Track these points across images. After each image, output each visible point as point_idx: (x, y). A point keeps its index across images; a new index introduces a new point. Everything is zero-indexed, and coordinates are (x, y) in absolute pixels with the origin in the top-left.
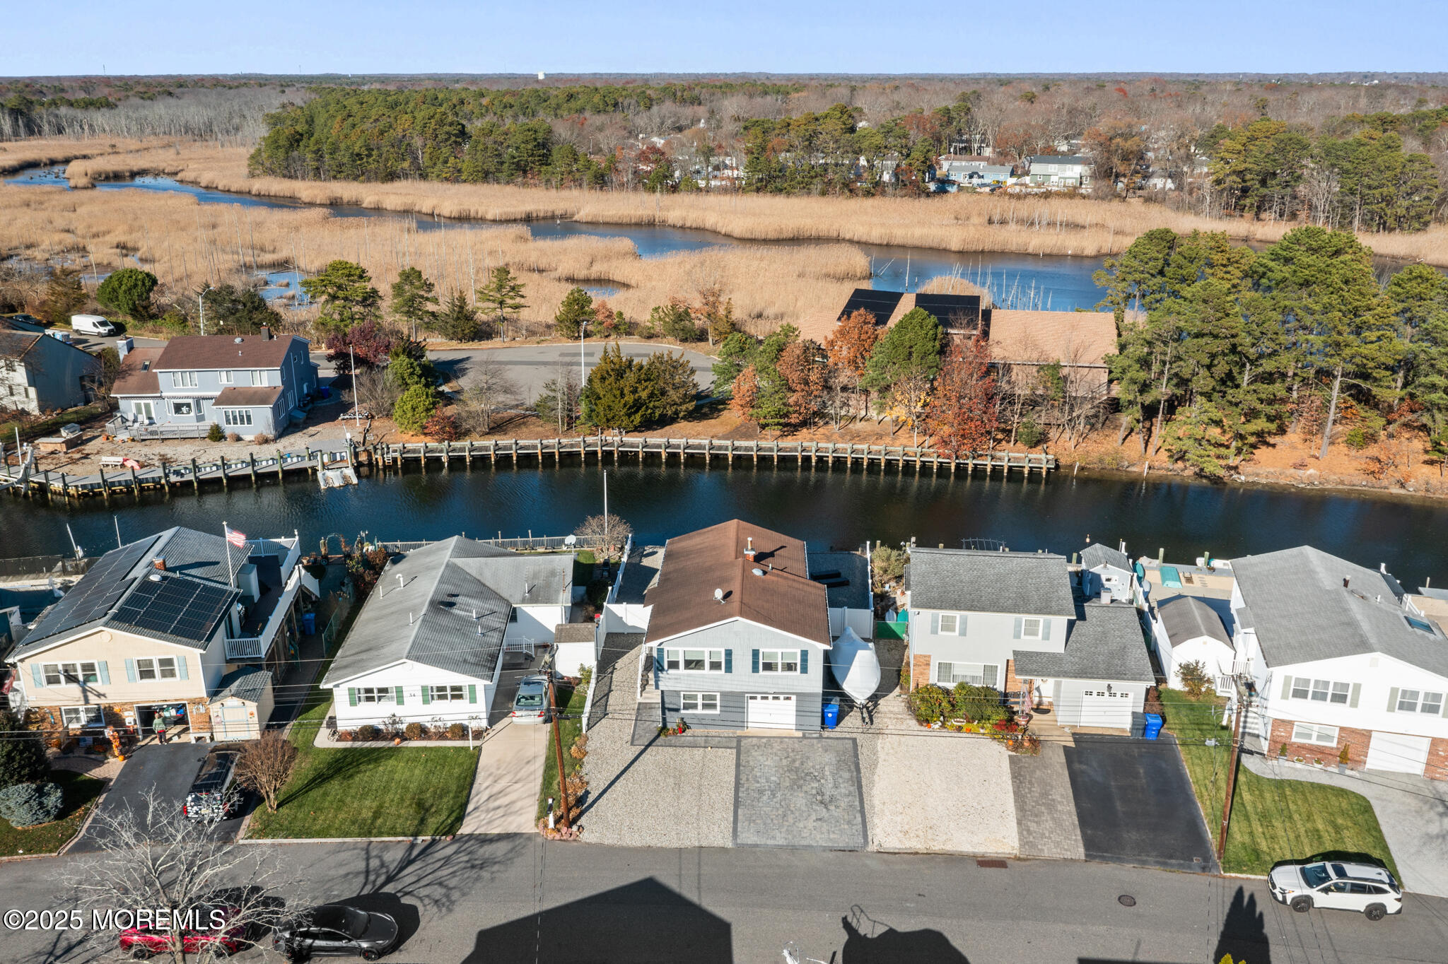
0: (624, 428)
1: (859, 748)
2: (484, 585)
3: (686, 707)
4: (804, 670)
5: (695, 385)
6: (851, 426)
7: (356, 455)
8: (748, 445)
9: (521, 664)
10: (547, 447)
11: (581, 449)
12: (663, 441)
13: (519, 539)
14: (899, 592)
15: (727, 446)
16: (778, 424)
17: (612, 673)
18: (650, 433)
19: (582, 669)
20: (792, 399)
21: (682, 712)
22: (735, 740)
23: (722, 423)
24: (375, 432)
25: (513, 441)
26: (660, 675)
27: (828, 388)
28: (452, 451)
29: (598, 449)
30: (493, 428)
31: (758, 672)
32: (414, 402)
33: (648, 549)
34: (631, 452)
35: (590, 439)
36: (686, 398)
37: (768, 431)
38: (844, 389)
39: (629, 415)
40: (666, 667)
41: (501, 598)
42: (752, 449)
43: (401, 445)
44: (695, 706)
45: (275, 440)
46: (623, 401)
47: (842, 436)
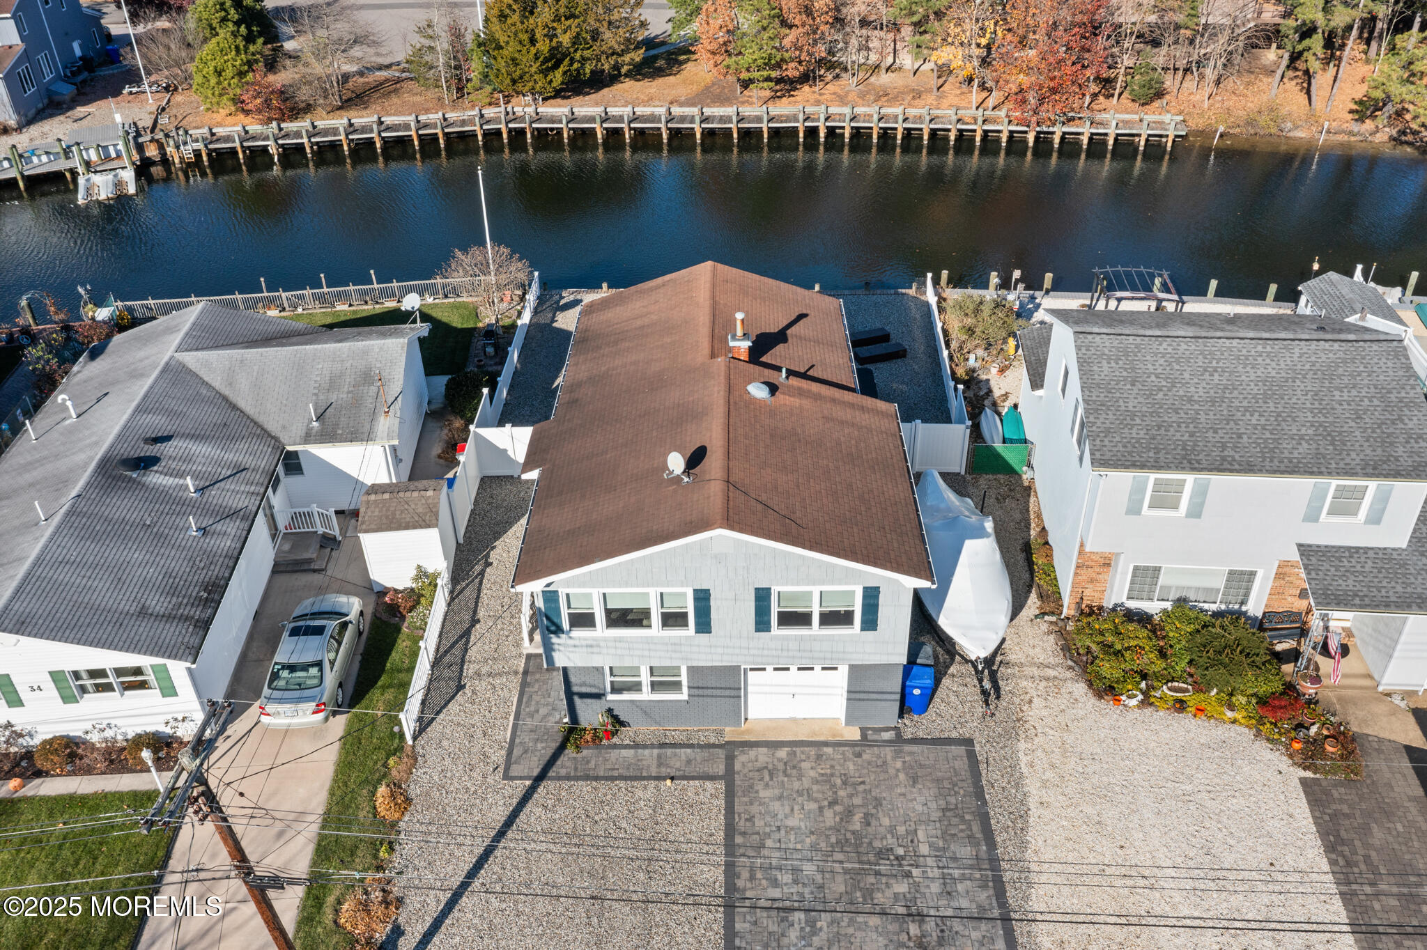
0: (541, 93)
1: (983, 766)
2: (234, 407)
3: (616, 689)
4: (870, 623)
5: (643, 24)
6: (873, 79)
7: (140, 148)
8: (724, 114)
9: (310, 561)
10: (426, 126)
11: (477, 128)
12: (597, 111)
13: (352, 288)
14: (994, 371)
15: (692, 116)
16: (768, 79)
17: (482, 573)
18: (580, 99)
19: (421, 573)
20: (791, 37)
21: (610, 697)
22: (721, 753)
23: (684, 82)
24: (174, 111)
25: (375, 118)
26: (554, 639)
27: (839, 21)
28: (283, 137)
29: (502, 126)
30: (349, 100)
31: (768, 629)
32: (219, 62)
33: (568, 295)
34: (552, 129)
35: (490, 112)
36: (630, 44)
37: (754, 92)
38: (864, 23)
39: (545, 72)
40: (566, 624)
41: (264, 434)
42: (729, 120)
43: (205, 131)
44: (636, 687)
45: (19, 129)
46: (533, 50)
47: (862, 96)
